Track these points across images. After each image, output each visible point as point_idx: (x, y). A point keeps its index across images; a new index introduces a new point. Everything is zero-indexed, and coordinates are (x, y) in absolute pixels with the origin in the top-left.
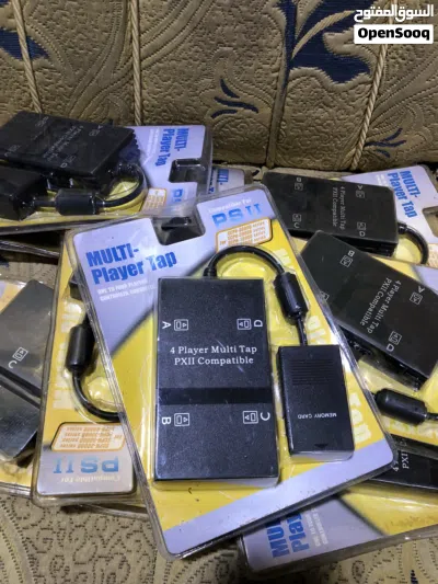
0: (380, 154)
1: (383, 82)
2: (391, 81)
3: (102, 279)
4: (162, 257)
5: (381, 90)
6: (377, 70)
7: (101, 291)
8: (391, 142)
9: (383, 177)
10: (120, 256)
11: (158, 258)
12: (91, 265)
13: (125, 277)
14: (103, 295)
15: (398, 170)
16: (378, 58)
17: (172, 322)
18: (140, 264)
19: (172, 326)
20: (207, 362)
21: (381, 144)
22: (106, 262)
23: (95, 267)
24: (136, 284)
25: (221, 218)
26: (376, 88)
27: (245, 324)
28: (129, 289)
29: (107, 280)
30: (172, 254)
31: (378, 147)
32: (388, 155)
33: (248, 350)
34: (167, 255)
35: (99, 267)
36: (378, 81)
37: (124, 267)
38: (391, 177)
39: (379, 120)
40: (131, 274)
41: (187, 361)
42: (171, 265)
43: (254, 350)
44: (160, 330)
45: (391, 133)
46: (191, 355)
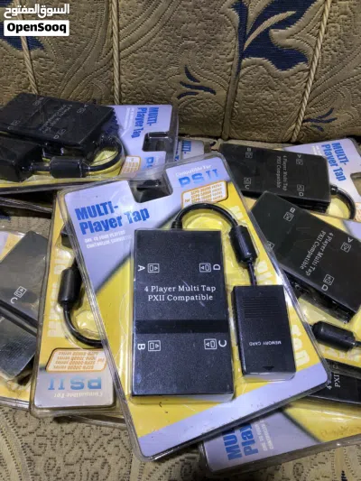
0: (315, 129)
1: (319, 70)
2: (325, 69)
3: (88, 230)
4: (137, 213)
5: (317, 76)
6: (313, 60)
7: (87, 240)
8: (324, 119)
9: (317, 147)
10: (103, 211)
11: (134, 214)
12: (79, 219)
13: (107, 229)
14: (89, 243)
15: (330, 143)
16: (314, 50)
17: (145, 266)
18: (119, 218)
19: (146, 269)
20: (175, 298)
21: (316, 121)
22: (91, 216)
23: (82, 221)
24: (116, 234)
25: (186, 181)
26: (312, 75)
27: (205, 268)
28: (110, 239)
29: (92, 231)
30: (146, 210)
31: (314, 123)
32: (322, 130)
33: (208, 289)
34: (141, 211)
35: (86, 220)
36: (314, 69)
37: (106, 221)
38: (325, 148)
39: (315, 101)
40: (112, 226)
41: (158, 298)
42: (144, 220)
43: (213, 289)
44: (136, 273)
45: (325, 112)
46: (162, 293)
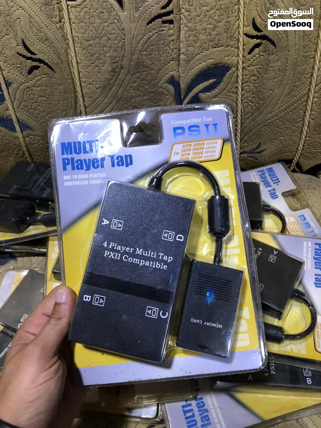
0: (251, 159)
1: (243, 117)
2: (247, 116)
3: (69, 167)
4: (121, 157)
5: (243, 121)
6: (237, 110)
8: (256, 151)
9: (254, 173)
10: (88, 149)
11: (117, 158)
12: (63, 154)
14: (67, 181)
15: (264, 168)
16: (237, 104)
17: (110, 221)
19: (110, 224)
21: (250, 153)
22: (76, 153)
23: (65, 156)
25: (180, 131)
27: (169, 236)
28: (88, 179)
29: (73, 169)
30: (130, 156)
31: (248, 155)
33: (165, 258)
34: (126, 156)
35: (69, 156)
36: (240, 117)
37: (89, 160)
38: (260, 173)
39: (245, 138)
40: (94, 167)
41: (114, 255)
43: (170, 259)
44: (100, 229)
45: (255, 146)
46: (118, 251)
